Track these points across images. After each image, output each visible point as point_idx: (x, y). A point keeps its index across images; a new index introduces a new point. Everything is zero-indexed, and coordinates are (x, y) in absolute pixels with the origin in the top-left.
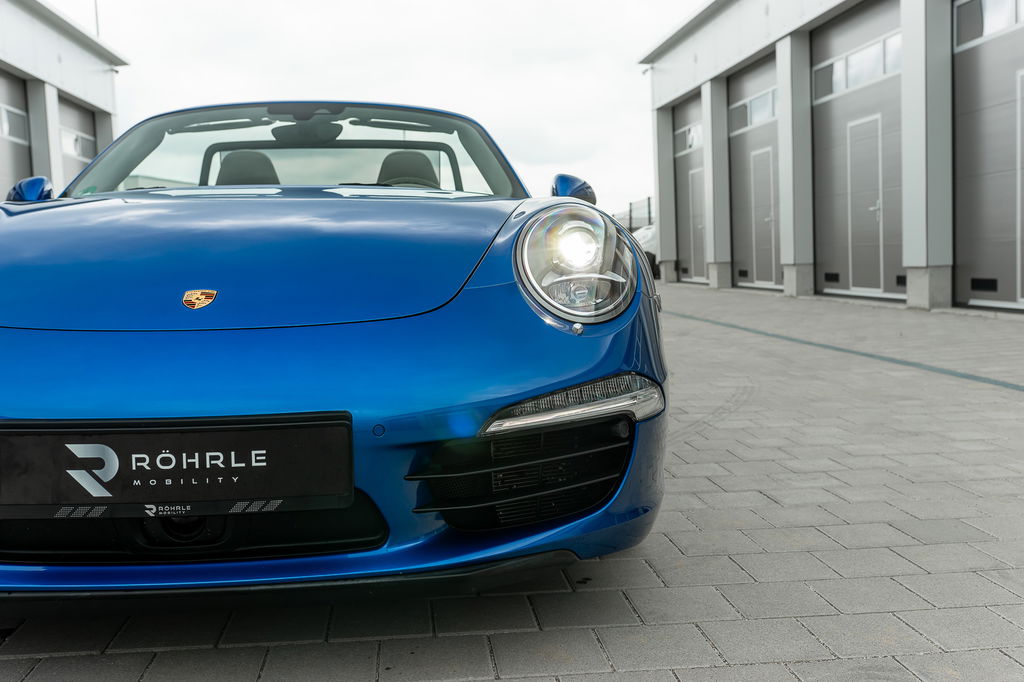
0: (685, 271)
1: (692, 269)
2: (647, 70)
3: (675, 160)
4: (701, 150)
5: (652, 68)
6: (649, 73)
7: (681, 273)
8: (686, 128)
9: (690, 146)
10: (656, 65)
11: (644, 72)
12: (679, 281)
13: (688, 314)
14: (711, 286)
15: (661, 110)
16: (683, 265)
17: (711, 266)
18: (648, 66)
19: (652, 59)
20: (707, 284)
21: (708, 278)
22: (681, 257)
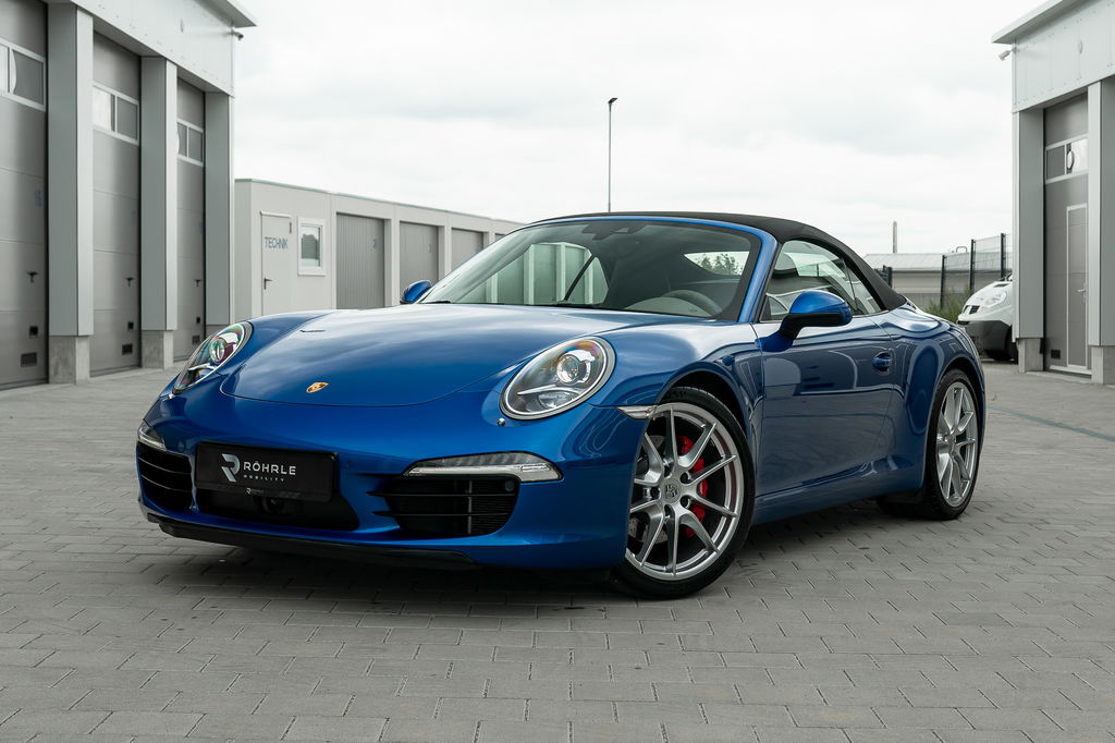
0: (1056, 354)
1: (1067, 353)
2: (1008, 53)
3: (1045, 186)
4: (1085, 177)
5: (1015, 50)
6: (1009, 58)
7: (1049, 356)
8: (1065, 143)
9: (1070, 170)
10: (1021, 46)
11: (1003, 57)
12: (1045, 369)
13: (1057, 420)
14: (1094, 379)
15: (1026, 113)
16: (1054, 346)
17: (1093, 350)
18: (1009, 47)
19: (1016, 37)
20: (1089, 376)
21: (1089, 368)
22: (1048, 335)
